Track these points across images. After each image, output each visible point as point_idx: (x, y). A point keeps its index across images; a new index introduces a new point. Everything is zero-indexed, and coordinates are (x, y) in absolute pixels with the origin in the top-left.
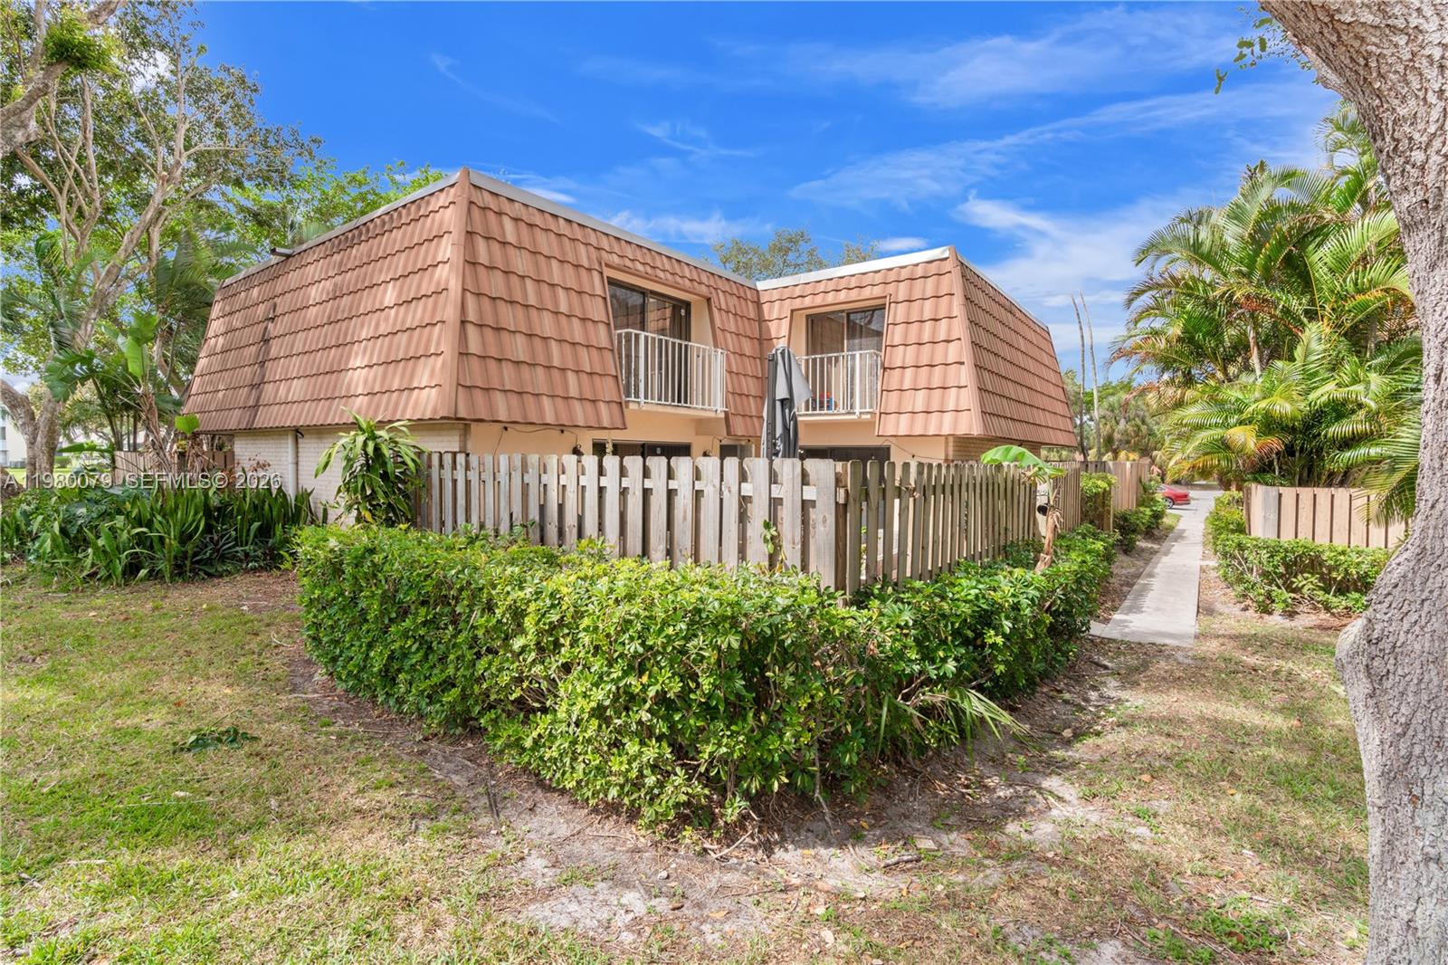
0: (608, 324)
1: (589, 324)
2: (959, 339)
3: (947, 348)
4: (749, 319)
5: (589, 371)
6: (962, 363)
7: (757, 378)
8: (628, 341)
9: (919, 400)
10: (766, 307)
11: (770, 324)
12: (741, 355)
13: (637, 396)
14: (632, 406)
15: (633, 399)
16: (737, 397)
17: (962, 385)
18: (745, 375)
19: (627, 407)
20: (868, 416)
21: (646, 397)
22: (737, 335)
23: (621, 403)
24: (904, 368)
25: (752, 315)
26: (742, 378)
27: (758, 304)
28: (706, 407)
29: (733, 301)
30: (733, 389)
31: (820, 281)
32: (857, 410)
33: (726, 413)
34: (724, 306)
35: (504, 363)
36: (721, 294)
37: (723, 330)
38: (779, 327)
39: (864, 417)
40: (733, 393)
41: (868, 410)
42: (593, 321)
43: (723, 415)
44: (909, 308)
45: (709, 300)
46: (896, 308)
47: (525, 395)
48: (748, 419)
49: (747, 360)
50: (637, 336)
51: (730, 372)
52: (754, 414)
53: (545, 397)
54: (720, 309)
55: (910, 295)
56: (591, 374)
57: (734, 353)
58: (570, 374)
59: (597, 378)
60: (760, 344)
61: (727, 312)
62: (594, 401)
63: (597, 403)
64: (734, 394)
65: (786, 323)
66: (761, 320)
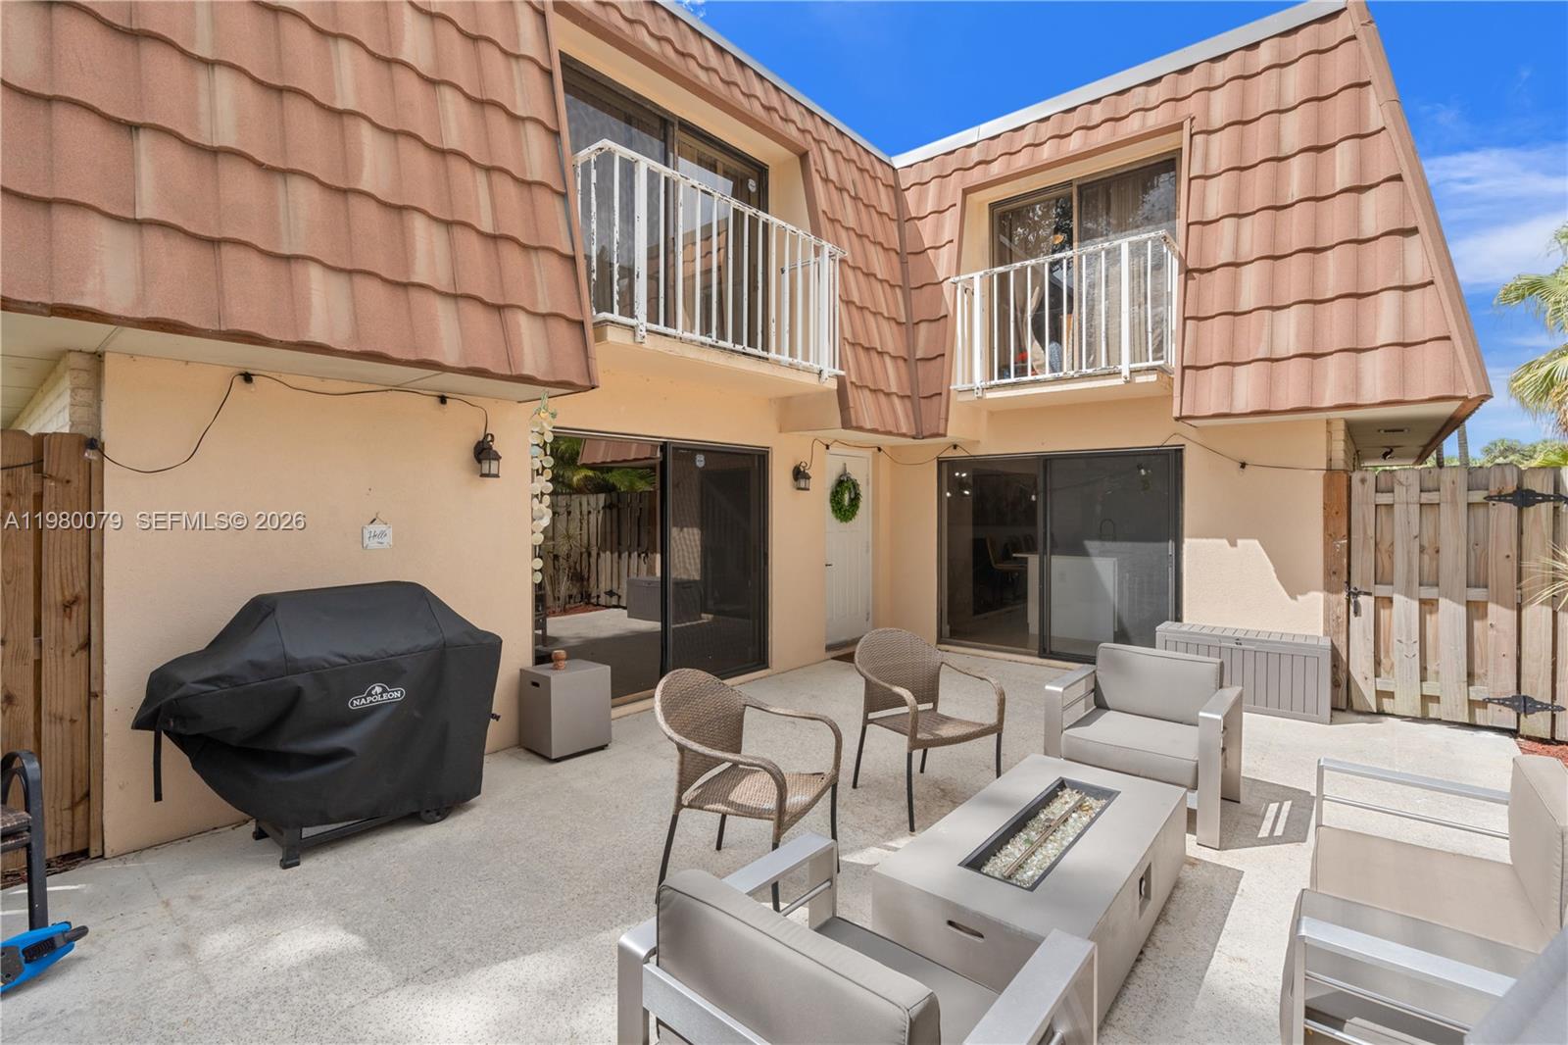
0: (556, 134)
1: (497, 119)
2: (1398, 178)
3: (1358, 208)
4: (880, 214)
5: (487, 226)
6: (1414, 231)
7: (899, 324)
8: (605, 175)
9: (1288, 331)
10: (910, 197)
11: (919, 223)
12: (867, 275)
13: (629, 309)
14: (613, 335)
15: (616, 316)
16: (861, 353)
17: (1414, 278)
18: (875, 314)
19: (600, 337)
20: (1153, 378)
21: (653, 317)
22: (860, 236)
23: (581, 324)
24: (1237, 265)
25: (886, 208)
26: (871, 319)
27: (897, 191)
28: (799, 360)
29: (850, 175)
30: (854, 333)
31: (1022, 127)
32: (1125, 367)
33: (841, 380)
34: (833, 176)
35: (144, 140)
36: (827, 154)
37: (832, 221)
38: (938, 228)
39: (1140, 379)
40: (853, 345)
41: (1151, 363)
42: (514, 118)
43: (833, 385)
44: (1242, 138)
45: (803, 156)
46: (1207, 144)
47: (228, 253)
48: (882, 398)
49: (878, 286)
50: (629, 168)
51: (848, 302)
52: (894, 389)
53: (315, 273)
54: (826, 180)
55: (1243, 111)
56: (494, 238)
57: (854, 268)
58: (419, 225)
59: (511, 256)
60: (903, 263)
61: (841, 190)
62: (499, 308)
63: (509, 314)
64: (855, 345)
65: (951, 219)
66: (903, 219)
